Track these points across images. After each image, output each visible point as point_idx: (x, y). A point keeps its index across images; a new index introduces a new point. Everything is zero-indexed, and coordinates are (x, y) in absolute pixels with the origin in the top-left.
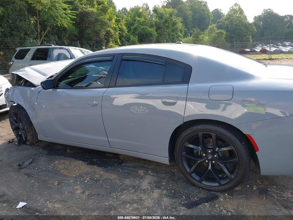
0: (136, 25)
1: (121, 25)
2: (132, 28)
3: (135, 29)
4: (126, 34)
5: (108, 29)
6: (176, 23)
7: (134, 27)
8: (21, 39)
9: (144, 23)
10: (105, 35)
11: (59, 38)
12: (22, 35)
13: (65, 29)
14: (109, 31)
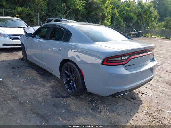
0: (124, 12)
1: (115, 11)
2: (122, 13)
3: (124, 14)
4: (117, 17)
5: (104, 13)
6: (152, 12)
7: (123, 13)
8: (56, 14)
9: (130, 11)
10: (102, 16)
11: (76, 15)
12: (57, 12)
13: (79, 11)
14: (105, 14)
